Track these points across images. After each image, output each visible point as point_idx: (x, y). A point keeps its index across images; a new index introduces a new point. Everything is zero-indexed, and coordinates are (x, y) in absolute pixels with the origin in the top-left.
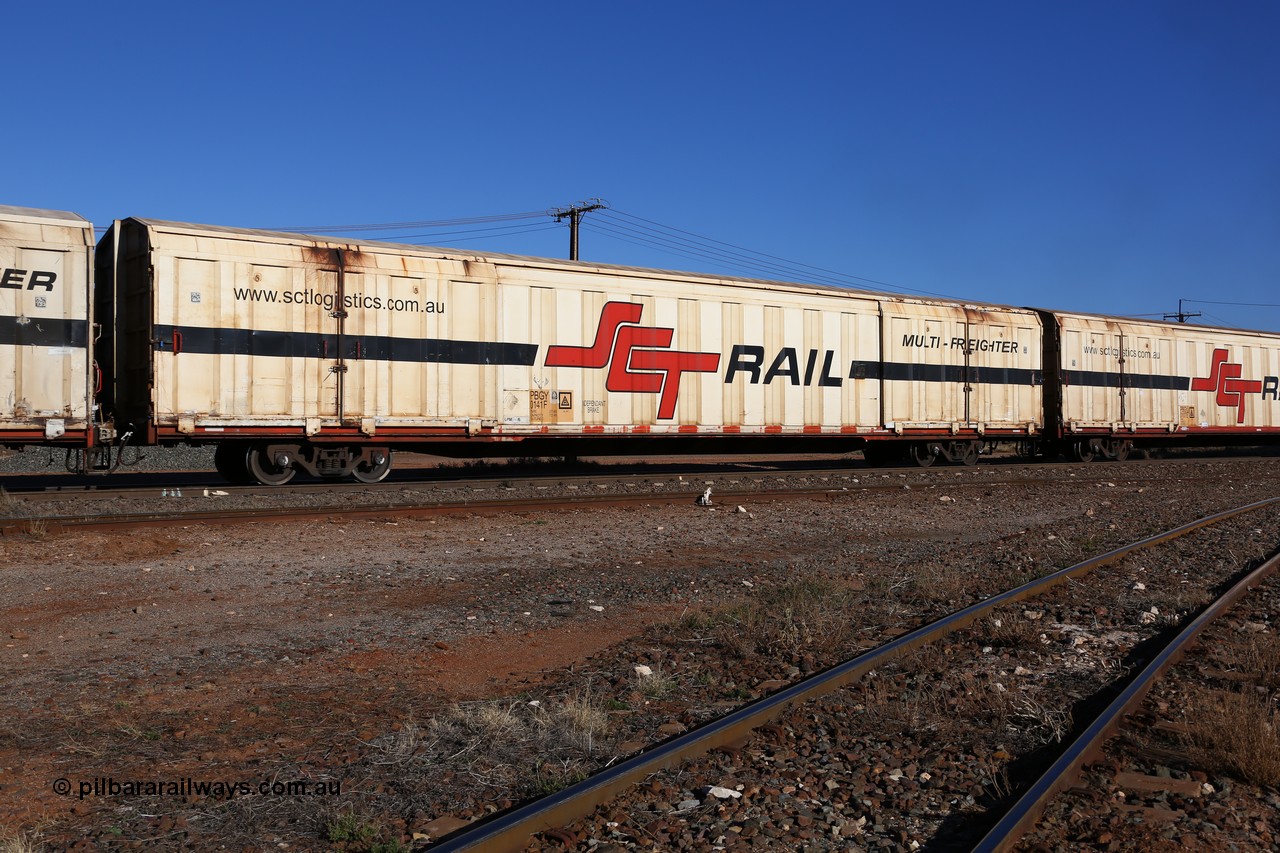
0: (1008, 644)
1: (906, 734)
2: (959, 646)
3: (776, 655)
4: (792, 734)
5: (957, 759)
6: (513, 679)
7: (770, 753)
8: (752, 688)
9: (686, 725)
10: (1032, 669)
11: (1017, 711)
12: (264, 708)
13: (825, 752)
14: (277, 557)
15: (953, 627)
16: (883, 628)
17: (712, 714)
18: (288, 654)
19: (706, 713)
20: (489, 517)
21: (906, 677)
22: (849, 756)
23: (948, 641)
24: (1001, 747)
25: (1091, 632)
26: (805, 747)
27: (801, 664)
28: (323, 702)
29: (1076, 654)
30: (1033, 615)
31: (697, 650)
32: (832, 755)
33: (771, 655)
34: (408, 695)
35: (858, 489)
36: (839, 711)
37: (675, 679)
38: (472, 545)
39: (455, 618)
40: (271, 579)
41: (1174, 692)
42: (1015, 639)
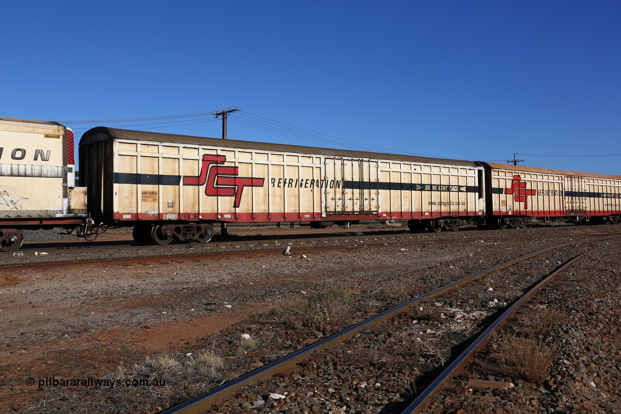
0: (425, 319)
1: (371, 364)
2: (402, 320)
3: (312, 327)
4: (315, 366)
5: (394, 375)
6: (182, 343)
7: (303, 376)
8: (299, 343)
9: (264, 363)
10: (435, 330)
11: (425, 351)
12: (50, 362)
13: (330, 374)
14: (69, 285)
15: (399, 311)
16: (366, 313)
17: (277, 357)
18: (68, 333)
19: (274, 356)
20: (180, 263)
21: (374, 336)
22: (342, 376)
23: (397, 319)
24: (416, 369)
25: (465, 312)
26: (321, 372)
27: (324, 332)
28: (82, 357)
29: (457, 322)
30: (438, 304)
31: (274, 326)
32: (333, 376)
33: (310, 327)
34: (127, 352)
35: (362, 245)
36: (339, 354)
37: (260, 340)
38: (170, 277)
39: (156, 313)
40: (65, 296)
41: (500, 339)
42: (428, 316)
